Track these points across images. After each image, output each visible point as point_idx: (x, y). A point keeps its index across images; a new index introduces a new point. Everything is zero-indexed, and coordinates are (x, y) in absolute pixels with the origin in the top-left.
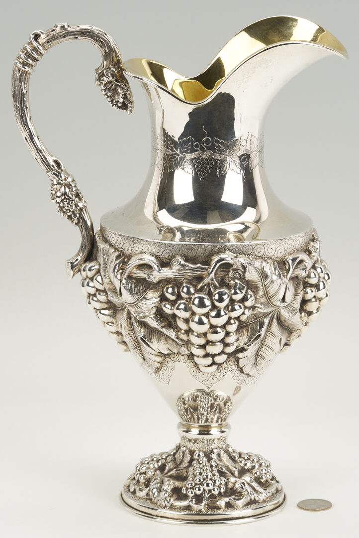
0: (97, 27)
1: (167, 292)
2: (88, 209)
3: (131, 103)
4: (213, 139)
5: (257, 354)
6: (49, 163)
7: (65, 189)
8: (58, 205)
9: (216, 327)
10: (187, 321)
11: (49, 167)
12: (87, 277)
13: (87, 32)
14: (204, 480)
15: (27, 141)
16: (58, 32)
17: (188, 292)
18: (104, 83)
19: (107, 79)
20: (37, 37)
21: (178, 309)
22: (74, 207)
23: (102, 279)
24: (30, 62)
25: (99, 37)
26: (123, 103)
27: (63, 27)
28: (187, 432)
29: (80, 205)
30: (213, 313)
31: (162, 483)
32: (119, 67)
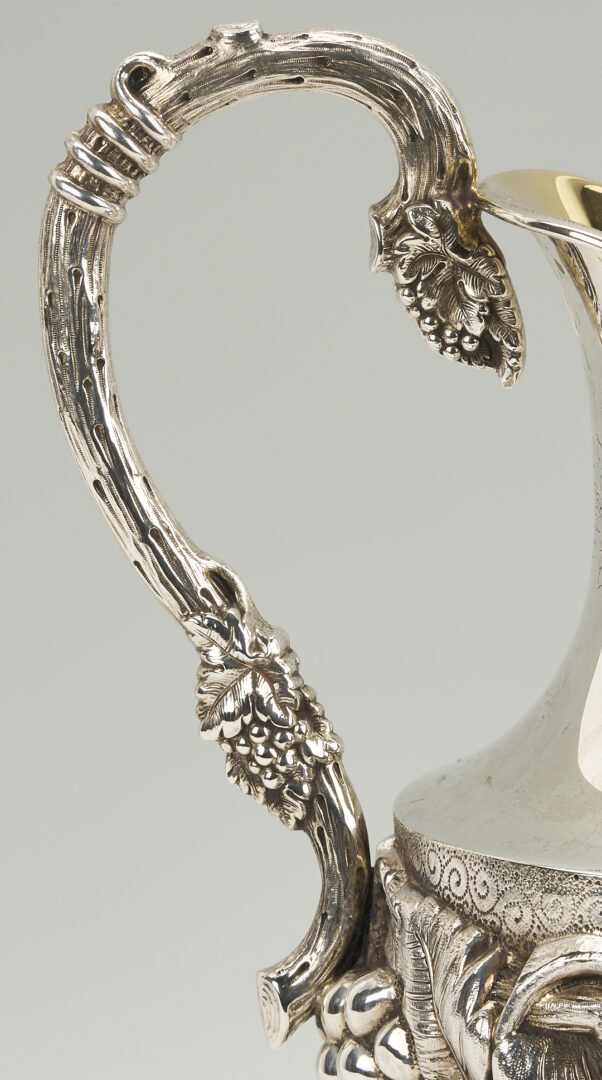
0: (372, 34)
2: (346, 764)
3: (514, 337)
6: (190, 584)
7: (255, 684)
8: (227, 748)
11: (191, 601)
12: (347, 1032)
13: (337, 55)
15: (103, 495)
16: (222, 57)
18: (408, 256)
19: (420, 242)
20: (138, 78)
22: (290, 755)
23: (410, 1039)
24: (115, 177)
25: (388, 77)
26: (485, 339)
27: (242, 38)
29: (317, 748)
32: (467, 196)
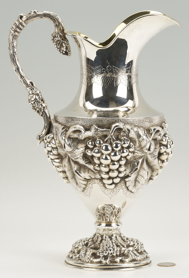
0: (51, 12)
1: (89, 144)
2: (47, 107)
3: (69, 51)
4: (112, 67)
5: (136, 180)
6: (27, 83)
7: (36, 97)
8: (32, 105)
9: (114, 161)
10: (99, 158)
11: (27, 85)
12: (47, 142)
13: (47, 14)
14: (108, 248)
15: (16, 72)
16: (32, 14)
17: (100, 143)
18: (56, 41)
19: (57, 39)
20: (21, 17)
21: (94, 152)
22: (40, 106)
23: (55, 141)
24: (18, 30)
25: (53, 17)
26: (66, 51)
27: (35, 12)
28: (99, 225)
29: (44, 105)
30: (113, 154)
31: (86, 251)
32: (64, 33)
